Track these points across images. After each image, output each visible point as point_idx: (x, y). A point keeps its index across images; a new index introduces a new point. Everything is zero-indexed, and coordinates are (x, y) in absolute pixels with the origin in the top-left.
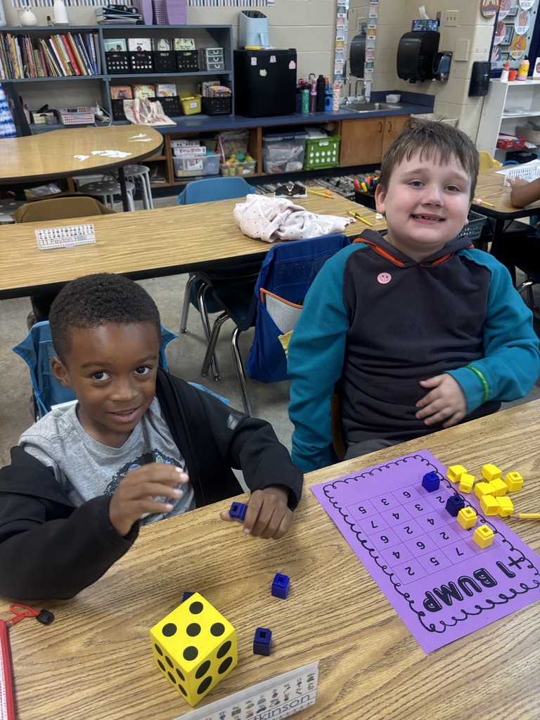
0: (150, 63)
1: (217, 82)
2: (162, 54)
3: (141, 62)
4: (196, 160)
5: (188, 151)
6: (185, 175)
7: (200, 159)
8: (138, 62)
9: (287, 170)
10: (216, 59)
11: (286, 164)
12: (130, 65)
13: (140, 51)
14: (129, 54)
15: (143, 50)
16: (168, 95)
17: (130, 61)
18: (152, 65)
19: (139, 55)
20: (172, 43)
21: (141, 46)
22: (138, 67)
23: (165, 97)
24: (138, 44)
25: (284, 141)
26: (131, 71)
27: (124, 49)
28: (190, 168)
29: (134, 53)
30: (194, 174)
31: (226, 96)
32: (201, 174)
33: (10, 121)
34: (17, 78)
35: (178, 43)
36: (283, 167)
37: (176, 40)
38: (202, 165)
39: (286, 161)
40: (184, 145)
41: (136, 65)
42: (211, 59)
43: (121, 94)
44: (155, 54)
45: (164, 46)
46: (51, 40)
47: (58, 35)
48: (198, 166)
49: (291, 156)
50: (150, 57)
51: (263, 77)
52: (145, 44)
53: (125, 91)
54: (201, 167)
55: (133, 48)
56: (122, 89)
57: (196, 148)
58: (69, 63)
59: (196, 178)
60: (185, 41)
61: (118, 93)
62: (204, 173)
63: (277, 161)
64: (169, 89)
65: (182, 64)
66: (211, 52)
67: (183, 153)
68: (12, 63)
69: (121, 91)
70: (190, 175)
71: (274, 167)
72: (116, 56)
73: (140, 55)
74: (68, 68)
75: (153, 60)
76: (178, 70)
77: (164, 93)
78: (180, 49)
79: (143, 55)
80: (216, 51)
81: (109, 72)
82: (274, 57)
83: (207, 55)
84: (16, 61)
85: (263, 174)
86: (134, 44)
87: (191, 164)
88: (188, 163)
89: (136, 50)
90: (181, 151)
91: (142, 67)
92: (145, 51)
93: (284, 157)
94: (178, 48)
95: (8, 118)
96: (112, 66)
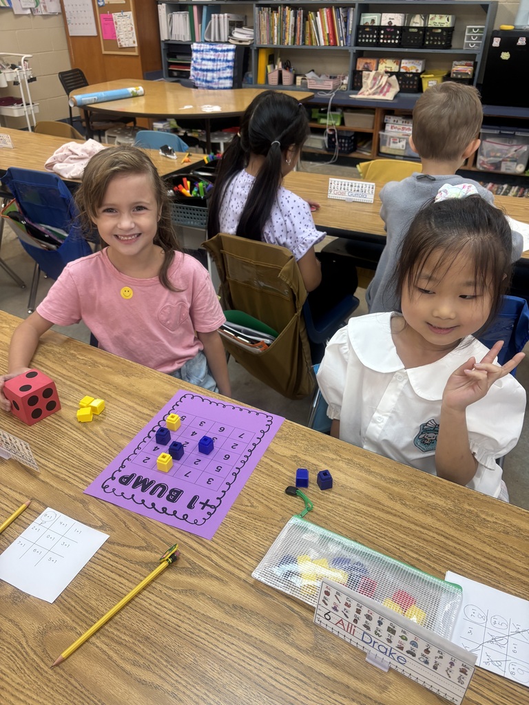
0: (397, 37)
1: (469, 62)
2: (411, 30)
3: (389, 36)
4: (400, 138)
5: (399, 129)
6: (388, 152)
7: (404, 138)
8: (386, 37)
9: (503, 170)
10: (474, 37)
11: (500, 162)
12: (378, 38)
13: (390, 26)
14: (380, 28)
15: (393, 25)
16: (411, 71)
17: (379, 34)
18: (399, 39)
19: (388, 30)
20: (426, 19)
21: (392, 21)
22: (385, 41)
23: (407, 73)
24: (390, 19)
25: (500, 135)
26: (378, 44)
27: (376, 24)
28: (392, 145)
29: (384, 28)
30: (396, 153)
31: (463, 77)
32: (403, 154)
33: (230, 78)
34: (286, 44)
35: (432, 19)
36: (498, 165)
37: (431, 16)
38: (405, 145)
39: (501, 159)
40: (400, 122)
41: (383, 39)
42: (469, 38)
43: (366, 66)
44: (404, 29)
45: (418, 21)
46: (318, 13)
47: (325, 9)
48: (401, 145)
49: (509, 155)
50: (398, 32)
51: (505, 60)
52: (397, 19)
53: (370, 63)
54: (403, 146)
55: (385, 23)
56: (368, 61)
57: (407, 127)
58: (328, 34)
59: (397, 157)
60: (441, 17)
61: (363, 64)
62: (406, 154)
63: (490, 157)
64: (413, 65)
65: (429, 40)
66: (470, 30)
67: (394, 130)
68: (285, 31)
69: (366, 63)
70: (392, 152)
71: (483, 163)
72: (368, 29)
73: (390, 30)
74: (327, 38)
75: (400, 35)
76: (423, 46)
77: (406, 68)
78: (433, 25)
79: (392, 30)
80: (476, 29)
81: (357, 44)
82: (524, 39)
83: (467, 34)
84: (287, 30)
85: (473, 169)
86: (386, 19)
87: (394, 142)
88: (392, 141)
89: (387, 25)
90: (392, 128)
91: (389, 41)
92: (395, 26)
93: (498, 154)
94: (431, 24)
95: (229, 75)
96: (362, 38)
